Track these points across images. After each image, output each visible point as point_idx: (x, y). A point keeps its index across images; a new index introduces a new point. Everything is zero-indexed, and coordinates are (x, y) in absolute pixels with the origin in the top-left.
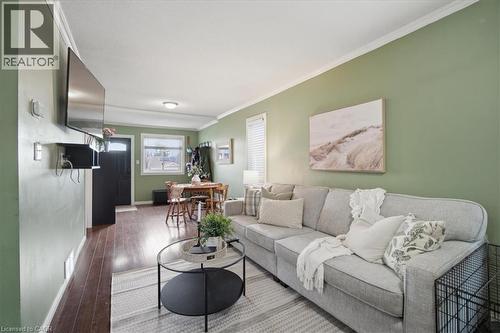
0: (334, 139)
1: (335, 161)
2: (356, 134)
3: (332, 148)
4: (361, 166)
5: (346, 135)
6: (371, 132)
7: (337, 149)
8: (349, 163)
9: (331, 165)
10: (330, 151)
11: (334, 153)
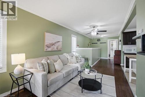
0: (54, 42)
1: (54, 48)
2: (58, 42)
3: (53, 44)
4: (59, 49)
5: (56, 42)
6: (61, 42)
7: (54, 45)
8: (57, 49)
9: (53, 49)
10: (52, 45)
11: (53, 46)
